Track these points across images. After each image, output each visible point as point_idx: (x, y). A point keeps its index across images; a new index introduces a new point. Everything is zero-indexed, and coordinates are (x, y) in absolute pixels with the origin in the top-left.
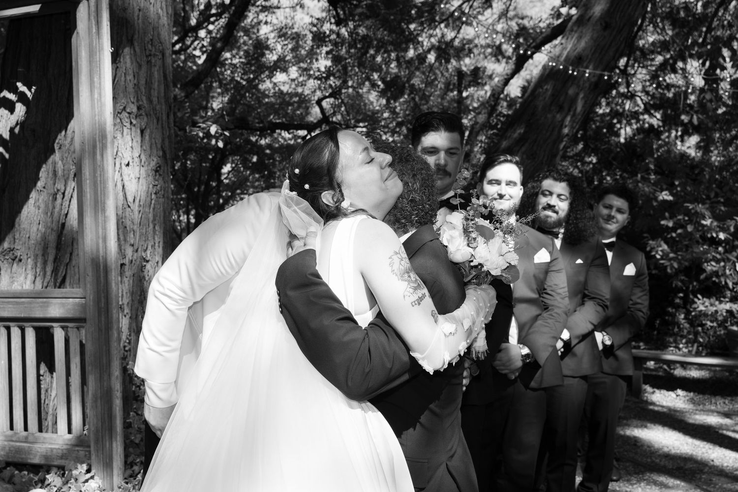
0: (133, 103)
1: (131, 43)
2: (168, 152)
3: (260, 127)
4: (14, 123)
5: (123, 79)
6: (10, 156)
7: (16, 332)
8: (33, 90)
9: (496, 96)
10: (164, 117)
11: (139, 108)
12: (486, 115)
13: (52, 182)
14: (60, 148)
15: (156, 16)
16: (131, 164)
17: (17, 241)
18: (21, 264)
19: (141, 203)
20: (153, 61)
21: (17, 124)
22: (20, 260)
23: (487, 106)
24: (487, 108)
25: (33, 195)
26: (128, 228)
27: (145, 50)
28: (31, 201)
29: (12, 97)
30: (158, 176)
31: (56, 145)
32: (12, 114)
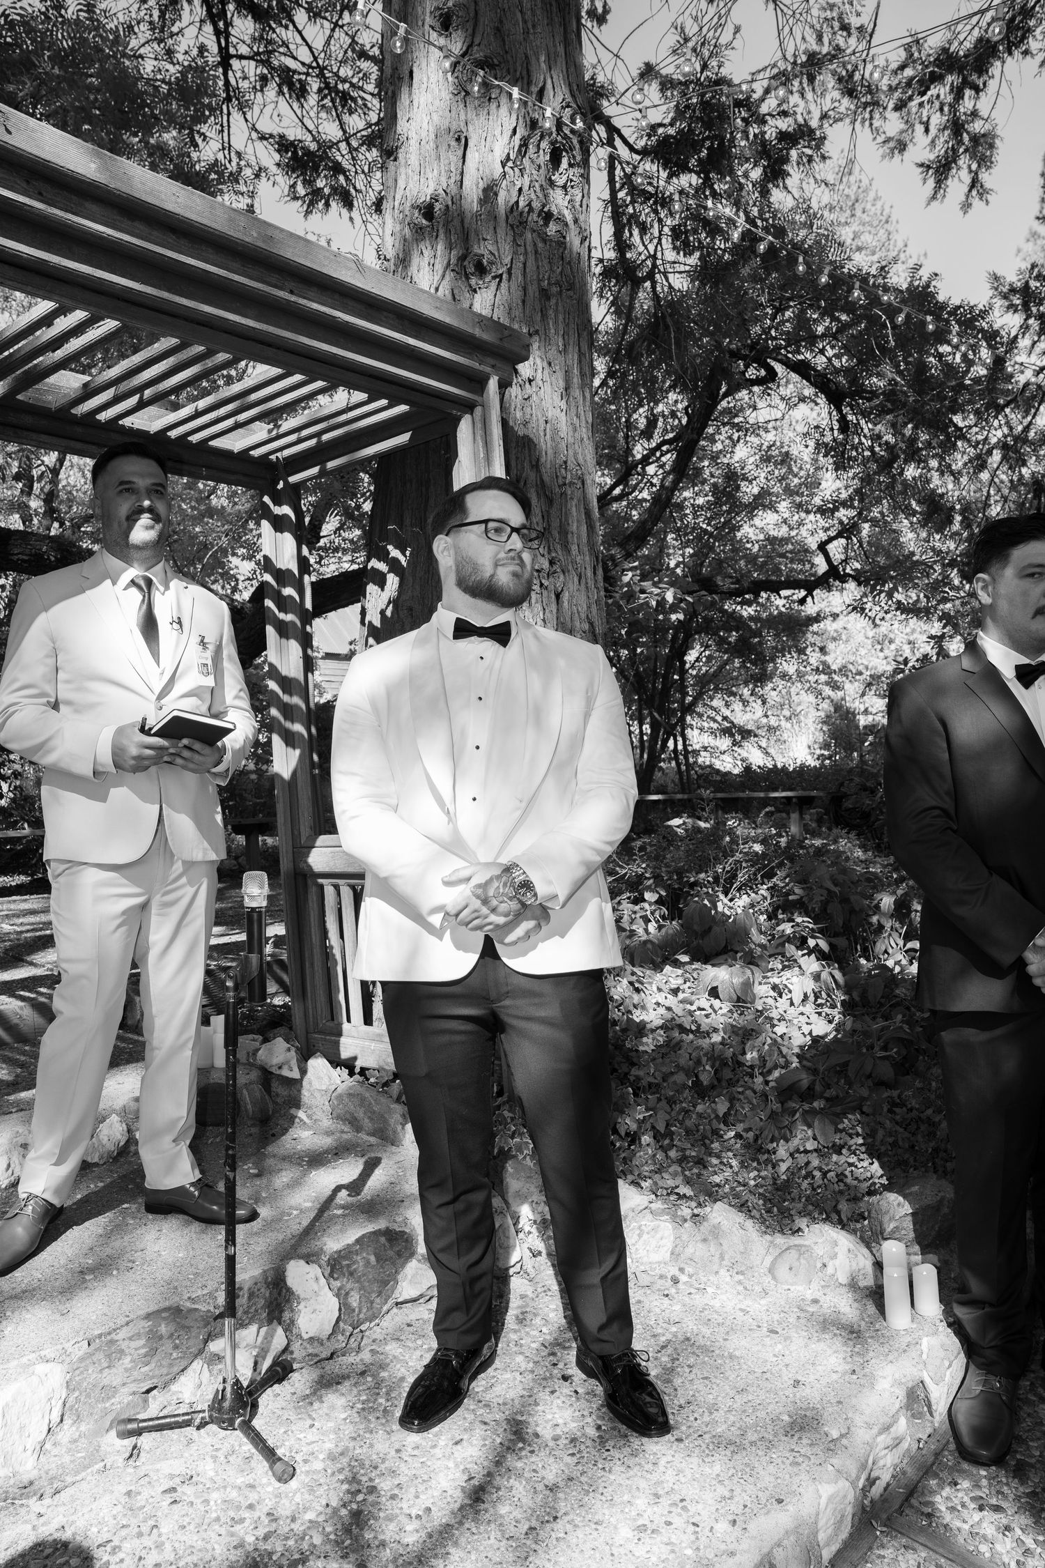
1: (536, 469)
3: (737, 590)
4: (387, 601)
8: (408, 553)
10: (589, 574)
11: (552, 563)
15: (570, 428)
20: (569, 493)
21: (389, 602)
29: (382, 567)
32: (383, 590)
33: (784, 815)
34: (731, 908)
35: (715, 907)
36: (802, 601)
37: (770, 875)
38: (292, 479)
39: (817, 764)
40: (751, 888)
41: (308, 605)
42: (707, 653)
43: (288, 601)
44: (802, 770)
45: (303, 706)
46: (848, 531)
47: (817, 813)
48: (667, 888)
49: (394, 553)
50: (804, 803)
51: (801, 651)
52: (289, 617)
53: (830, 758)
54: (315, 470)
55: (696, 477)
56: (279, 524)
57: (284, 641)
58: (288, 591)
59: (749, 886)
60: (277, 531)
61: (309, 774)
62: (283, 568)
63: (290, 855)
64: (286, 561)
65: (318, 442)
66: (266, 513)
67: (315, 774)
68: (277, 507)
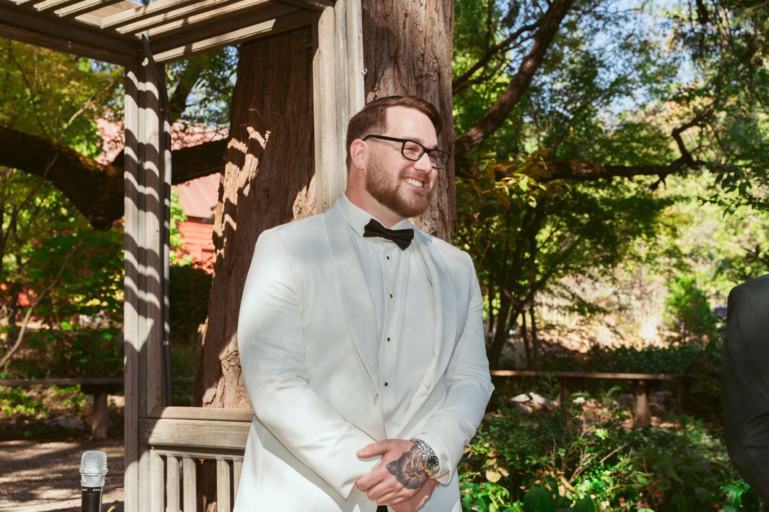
1: (395, 60)
2: (446, 211)
3: (589, 174)
4: (244, 182)
6: (237, 227)
8: (267, 136)
14: (300, 212)
15: (429, 23)
20: (425, 84)
21: (247, 182)
27: (414, 69)
29: (242, 147)
31: (294, 208)
32: (241, 169)
33: (631, 396)
34: (572, 492)
35: (557, 492)
36: (654, 186)
37: (613, 461)
38: (158, 57)
39: (666, 345)
40: (594, 474)
41: (168, 179)
42: (559, 233)
43: (148, 175)
44: (651, 352)
45: (158, 278)
46: (702, 118)
47: (665, 396)
48: (510, 469)
49: (254, 134)
50: (649, 387)
51: (651, 234)
52: (149, 191)
53: (679, 340)
54: (180, 51)
56: (142, 100)
57: (142, 212)
58: (149, 165)
59: (591, 470)
60: (139, 107)
61: (159, 347)
62: (145, 143)
63: (135, 425)
64: (147, 137)
65: (186, 24)
66: (130, 89)
67: (166, 346)
68: (140, 83)
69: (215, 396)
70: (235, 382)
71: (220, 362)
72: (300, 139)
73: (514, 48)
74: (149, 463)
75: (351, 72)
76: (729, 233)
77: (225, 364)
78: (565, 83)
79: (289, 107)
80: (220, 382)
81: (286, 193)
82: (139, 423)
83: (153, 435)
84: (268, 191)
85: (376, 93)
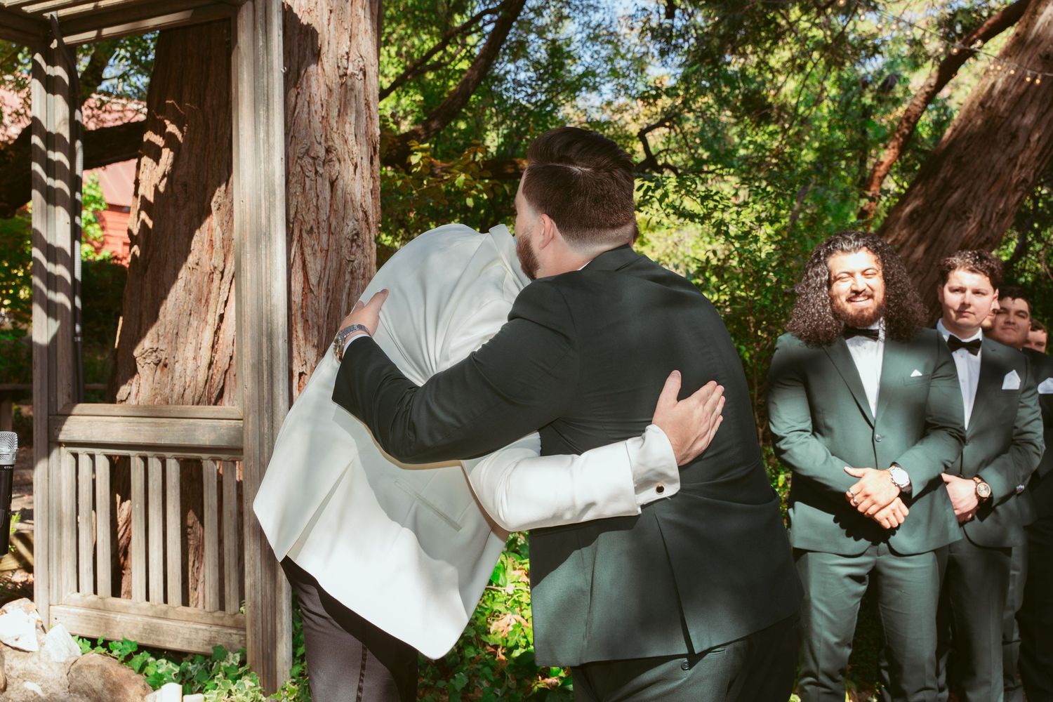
0: (320, 143)
1: (317, 58)
4: (160, 175)
5: (306, 109)
6: (154, 225)
7: (155, 465)
8: (184, 129)
9: (912, 120)
10: (366, 163)
11: (328, 151)
12: (896, 150)
13: (207, 256)
14: (218, 209)
15: (356, 18)
16: (315, 230)
17: (161, 338)
18: (166, 370)
19: (330, 287)
20: (350, 83)
21: (164, 176)
22: (165, 365)
23: (897, 135)
24: (897, 139)
25: (183, 273)
26: (310, 323)
27: (339, 67)
28: (180, 284)
29: (159, 140)
30: (355, 248)
31: (212, 204)
32: (158, 164)
38: (67, 40)
41: (79, 171)
43: (57, 166)
45: (68, 277)
52: (59, 184)
54: (92, 34)
55: (519, 50)
56: (51, 85)
57: (50, 206)
58: (58, 156)
60: (47, 92)
61: (70, 342)
62: (54, 132)
63: (45, 422)
64: (57, 124)
65: (96, 7)
66: (37, 72)
67: (77, 342)
68: (49, 67)
69: (129, 394)
70: (151, 379)
71: (134, 359)
72: (219, 133)
73: (476, 32)
74: (60, 461)
75: (270, 70)
76: (704, 242)
77: (140, 361)
78: (530, 74)
79: (208, 99)
80: (135, 380)
81: (205, 188)
82: (48, 420)
83: (63, 432)
84: (186, 185)
85: (299, 90)
